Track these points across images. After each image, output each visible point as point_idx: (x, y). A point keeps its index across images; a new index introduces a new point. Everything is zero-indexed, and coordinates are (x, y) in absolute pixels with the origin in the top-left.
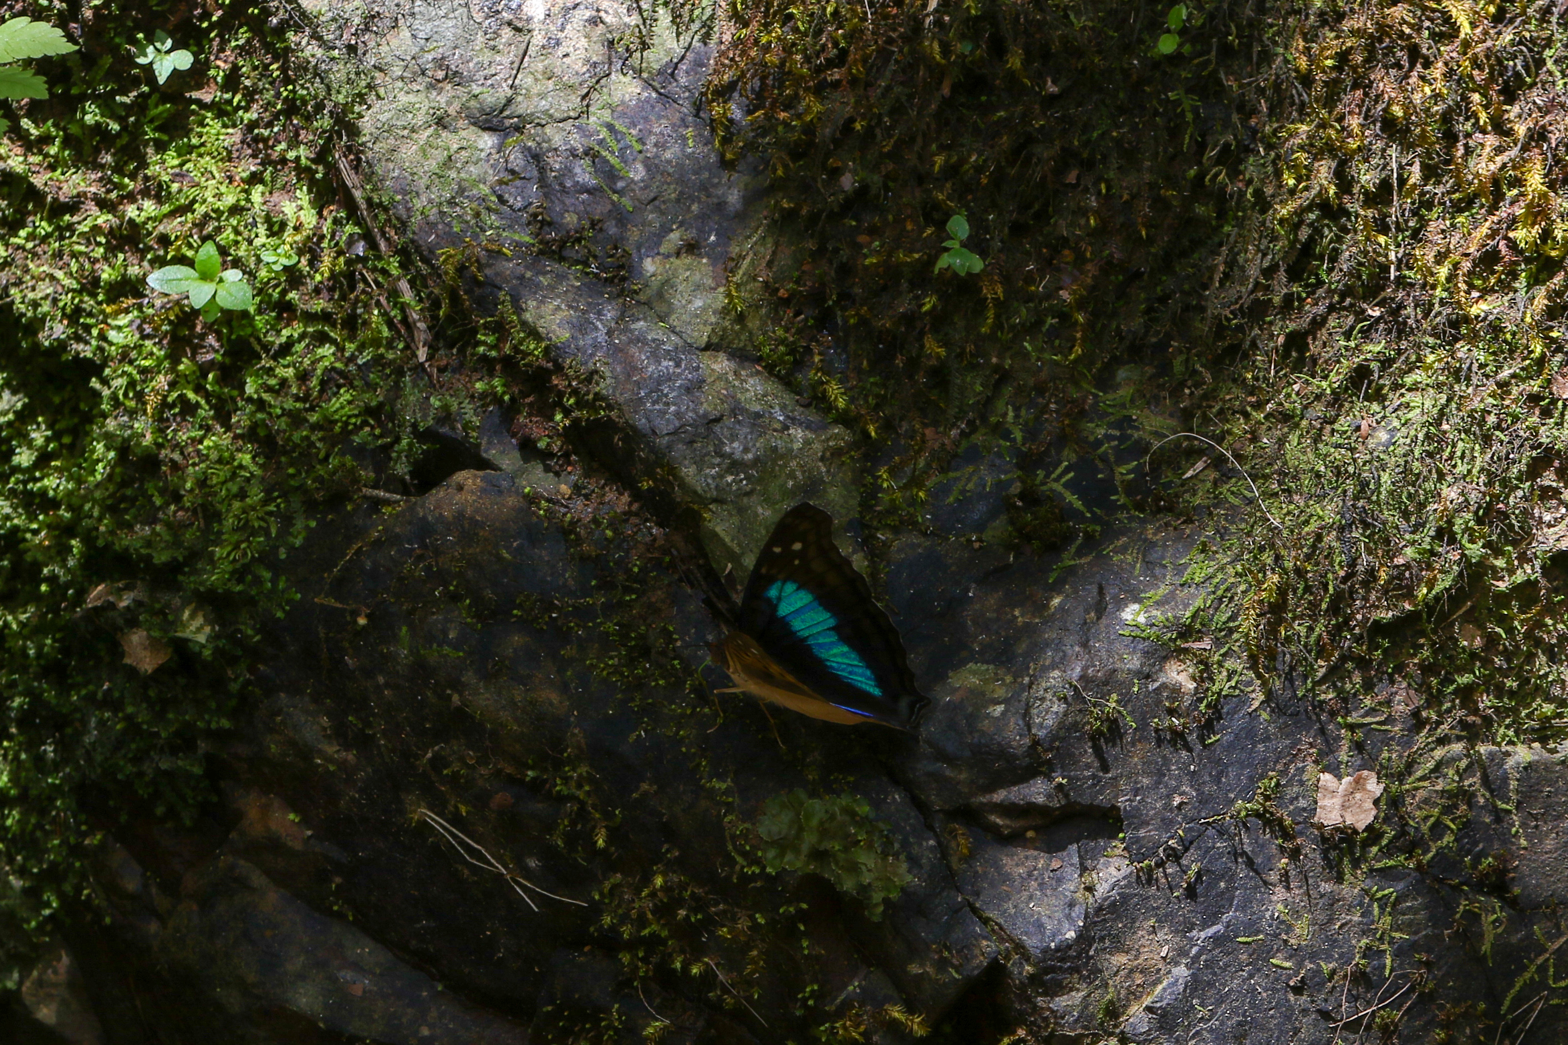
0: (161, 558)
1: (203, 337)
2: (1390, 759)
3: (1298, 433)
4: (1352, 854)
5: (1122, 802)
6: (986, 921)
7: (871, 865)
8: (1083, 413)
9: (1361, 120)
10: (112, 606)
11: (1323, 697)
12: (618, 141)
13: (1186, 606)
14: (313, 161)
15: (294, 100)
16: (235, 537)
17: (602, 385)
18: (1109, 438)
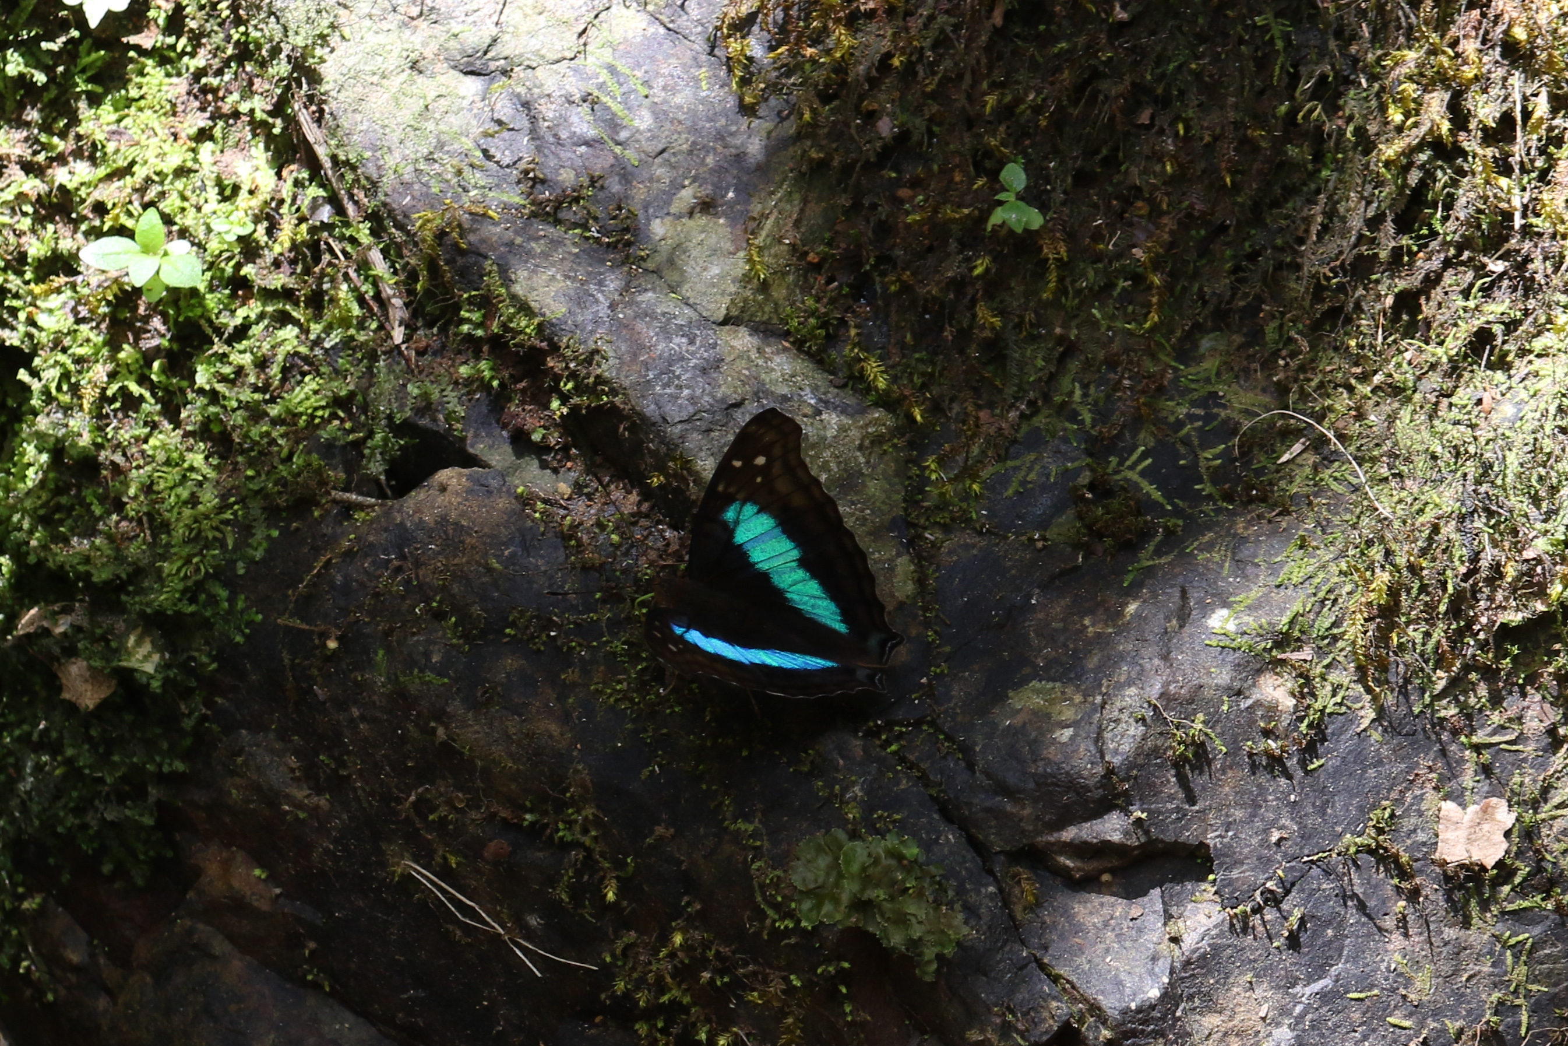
0: (101, 576)
1: (146, 319)
2: (1522, 784)
3: (1410, 408)
4: (1480, 894)
5: (1211, 839)
6: (1056, 979)
7: (922, 915)
8: (1161, 390)
9: (1478, 45)
10: (46, 632)
11: (1442, 713)
12: (621, 85)
13: (1283, 611)
14: (270, 113)
15: (246, 43)
16: (186, 550)
17: (604, 366)
18: (1191, 418)
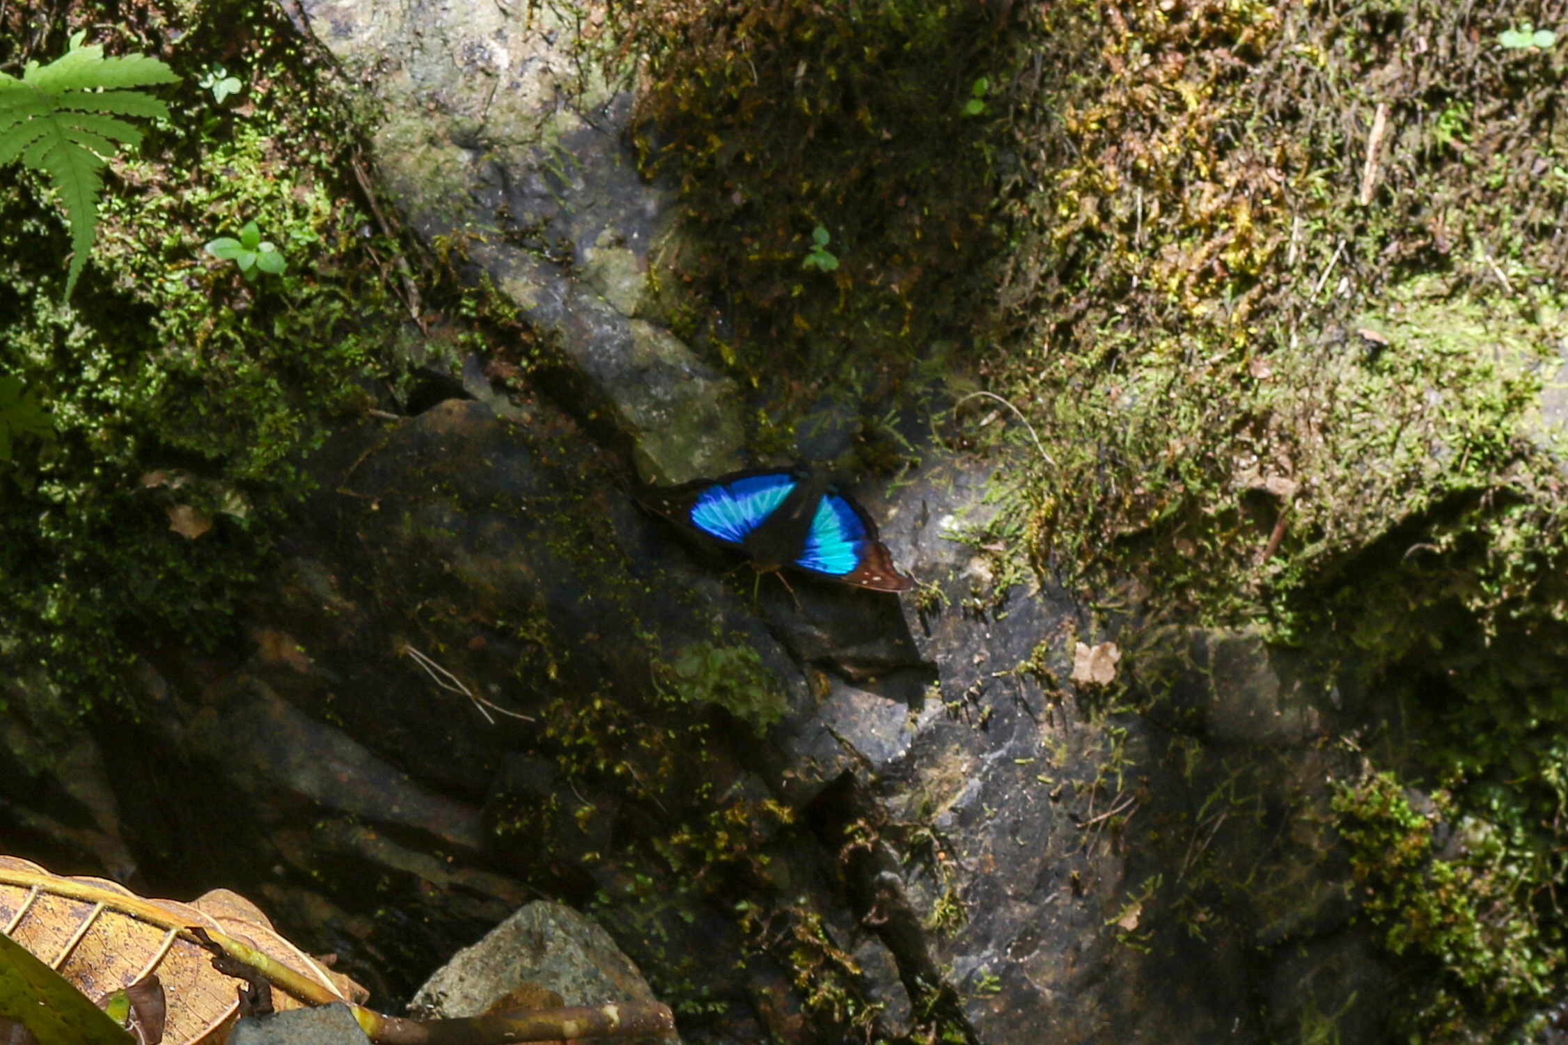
0: (211, 454)
1: (238, 291)
2: (1126, 634)
3: (1064, 395)
4: (1097, 702)
5: (939, 658)
6: (841, 741)
7: (759, 697)
8: (907, 375)
9: (1116, 169)
10: (165, 488)
11: (1080, 588)
12: (564, 161)
13: (987, 518)
14: (331, 165)
15: (318, 119)
16: (268, 441)
17: (561, 342)
18: (925, 393)
